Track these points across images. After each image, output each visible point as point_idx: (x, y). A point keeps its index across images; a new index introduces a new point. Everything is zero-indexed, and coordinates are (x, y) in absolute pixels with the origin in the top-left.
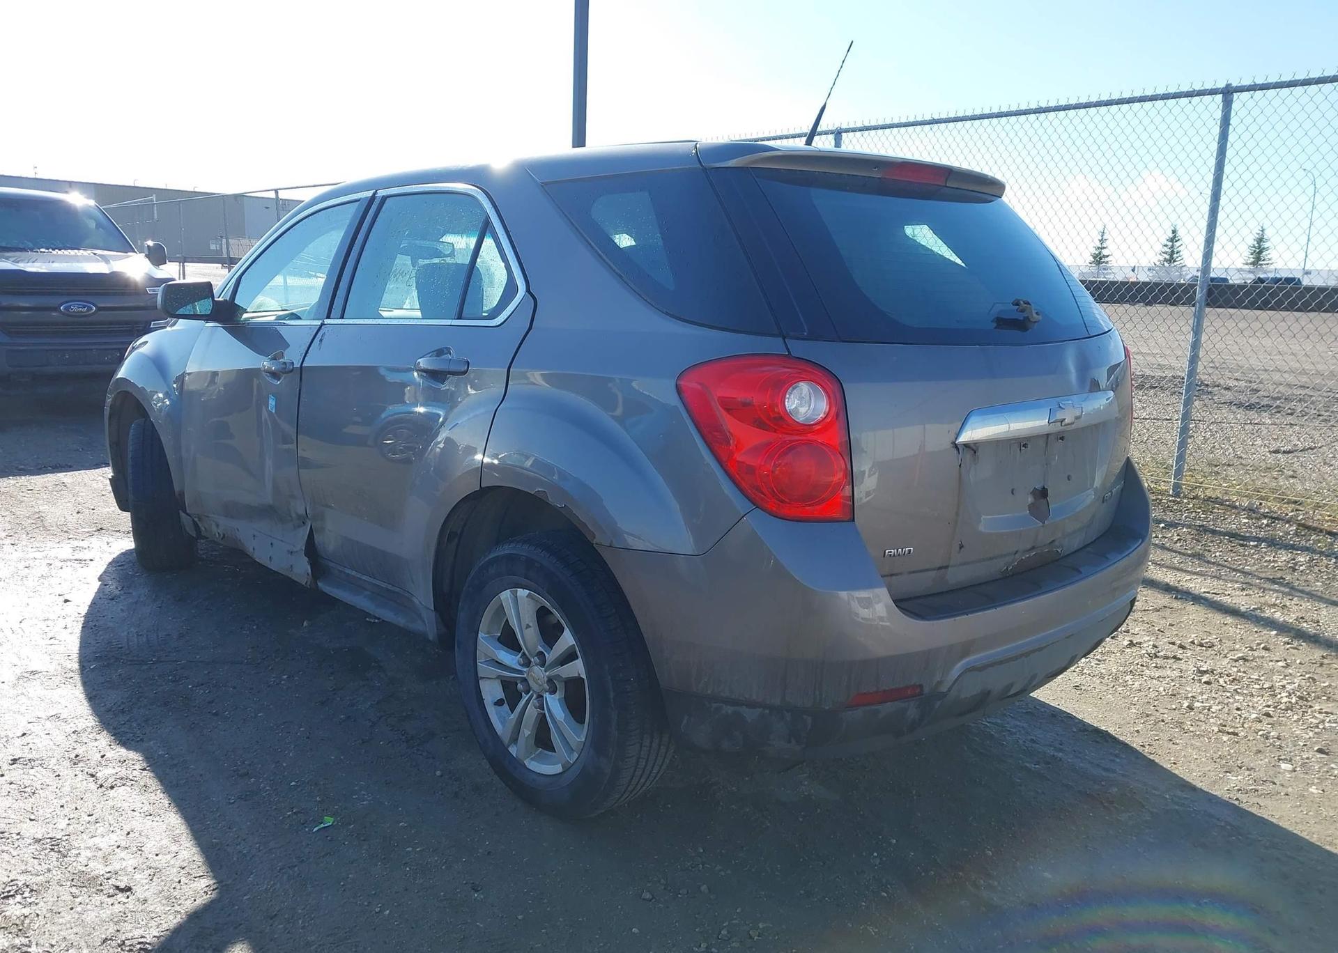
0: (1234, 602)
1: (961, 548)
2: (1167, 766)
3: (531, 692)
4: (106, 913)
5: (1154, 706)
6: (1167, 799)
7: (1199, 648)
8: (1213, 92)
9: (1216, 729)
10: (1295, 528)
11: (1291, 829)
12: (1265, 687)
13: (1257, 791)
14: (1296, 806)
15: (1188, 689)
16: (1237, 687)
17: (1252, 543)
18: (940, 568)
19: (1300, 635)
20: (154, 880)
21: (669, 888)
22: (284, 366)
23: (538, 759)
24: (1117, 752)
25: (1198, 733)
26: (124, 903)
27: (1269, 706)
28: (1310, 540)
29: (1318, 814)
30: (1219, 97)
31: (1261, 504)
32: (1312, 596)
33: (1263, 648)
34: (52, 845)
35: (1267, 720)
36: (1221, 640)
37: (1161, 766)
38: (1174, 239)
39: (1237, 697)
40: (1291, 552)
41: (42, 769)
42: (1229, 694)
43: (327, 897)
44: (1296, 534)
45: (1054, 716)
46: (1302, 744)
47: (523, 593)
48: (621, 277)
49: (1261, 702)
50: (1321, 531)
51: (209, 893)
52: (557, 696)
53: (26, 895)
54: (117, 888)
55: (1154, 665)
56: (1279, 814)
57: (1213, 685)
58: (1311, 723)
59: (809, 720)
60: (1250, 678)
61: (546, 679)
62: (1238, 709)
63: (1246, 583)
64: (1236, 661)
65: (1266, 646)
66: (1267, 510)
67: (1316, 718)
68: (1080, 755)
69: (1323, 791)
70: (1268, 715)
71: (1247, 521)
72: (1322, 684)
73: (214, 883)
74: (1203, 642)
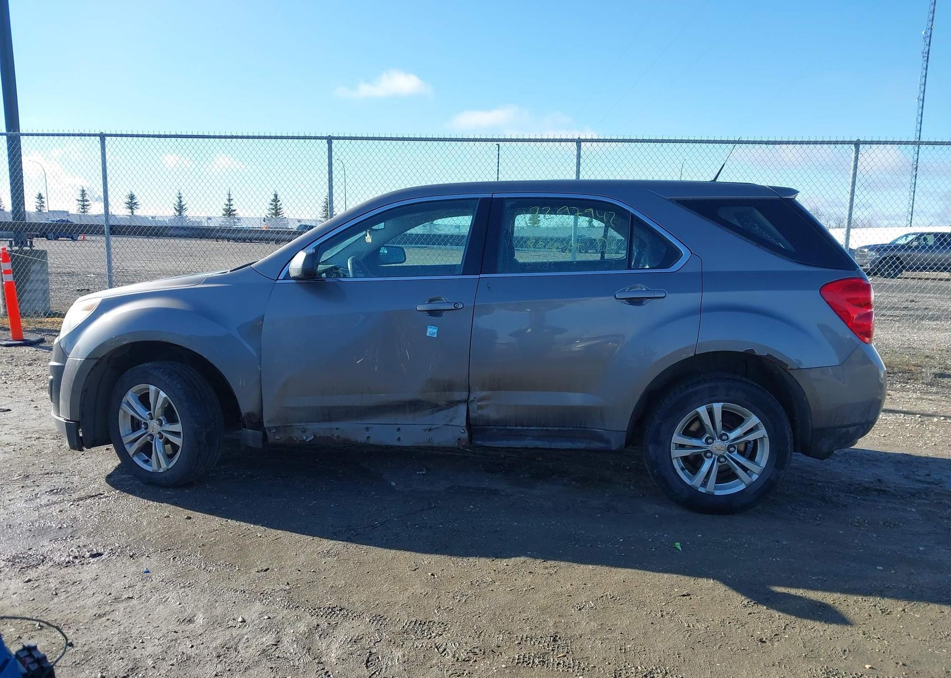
3: (714, 456)
38: (276, 199)
47: (717, 405)
52: (735, 452)
61: (727, 446)
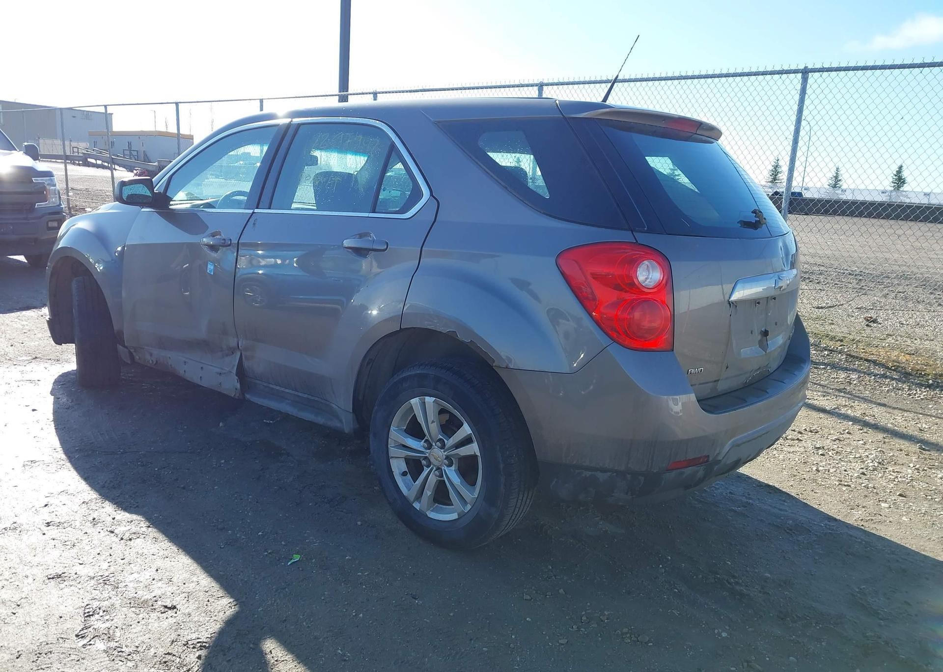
0: (821, 404)
1: (727, 368)
2: (816, 507)
3: (432, 466)
4: (165, 624)
5: (796, 470)
6: (822, 526)
7: (810, 433)
8: (795, 72)
9: (837, 483)
10: (845, 357)
11: (899, 543)
12: (856, 456)
13: (873, 520)
14: (898, 529)
15: (812, 459)
16: (840, 457)
17: (822, 367)
18: (715, 381)
19: (866, 424)
20: (190, 600)
21: (539, 592)
22: (223, 241)
23: (435, 510)
24: (784, 499)
25: (827, 486)
26: (175, 617)
27: (862, 468)
28: (855, 365)
29: (912, 534)
30: (799, 75)
31: (820, 341)
32: (865, 400)
33: (847, 433)
34: (104, 581)
35: (864, 477)
36: (821, 428)
37: (812, 507)
39: (842, 463)
40: (846, 372)
41: (72, 529)
42: (837, 462)
43: (316, 607)
44: (846, 361)
45: (739, 477)
46: (889, 491)
47: (429, 400)
48: (506, 188)
49: (858, 466)
50: (861, 359)
51: (233, 607)
52: (453, 468)
53: (101, 614)
54: (166, 607)
55: (788, 444)
56: (889, 534)
57: (826, 456)
58: (891, 478)
59: (642, 479)
60: (846, 451)
61: (444, 457)
62: (845, 471)
63: (825, 392)
64: (835, 441)
65: (849, 431)
66: (825, 346)
67: (892, 475)
68: (762, 501)
69: (910, 519)
70: (863, 474)
71: (815, 352)
72: (889, 455)
73: (234, 601)
74: (812, 429)
